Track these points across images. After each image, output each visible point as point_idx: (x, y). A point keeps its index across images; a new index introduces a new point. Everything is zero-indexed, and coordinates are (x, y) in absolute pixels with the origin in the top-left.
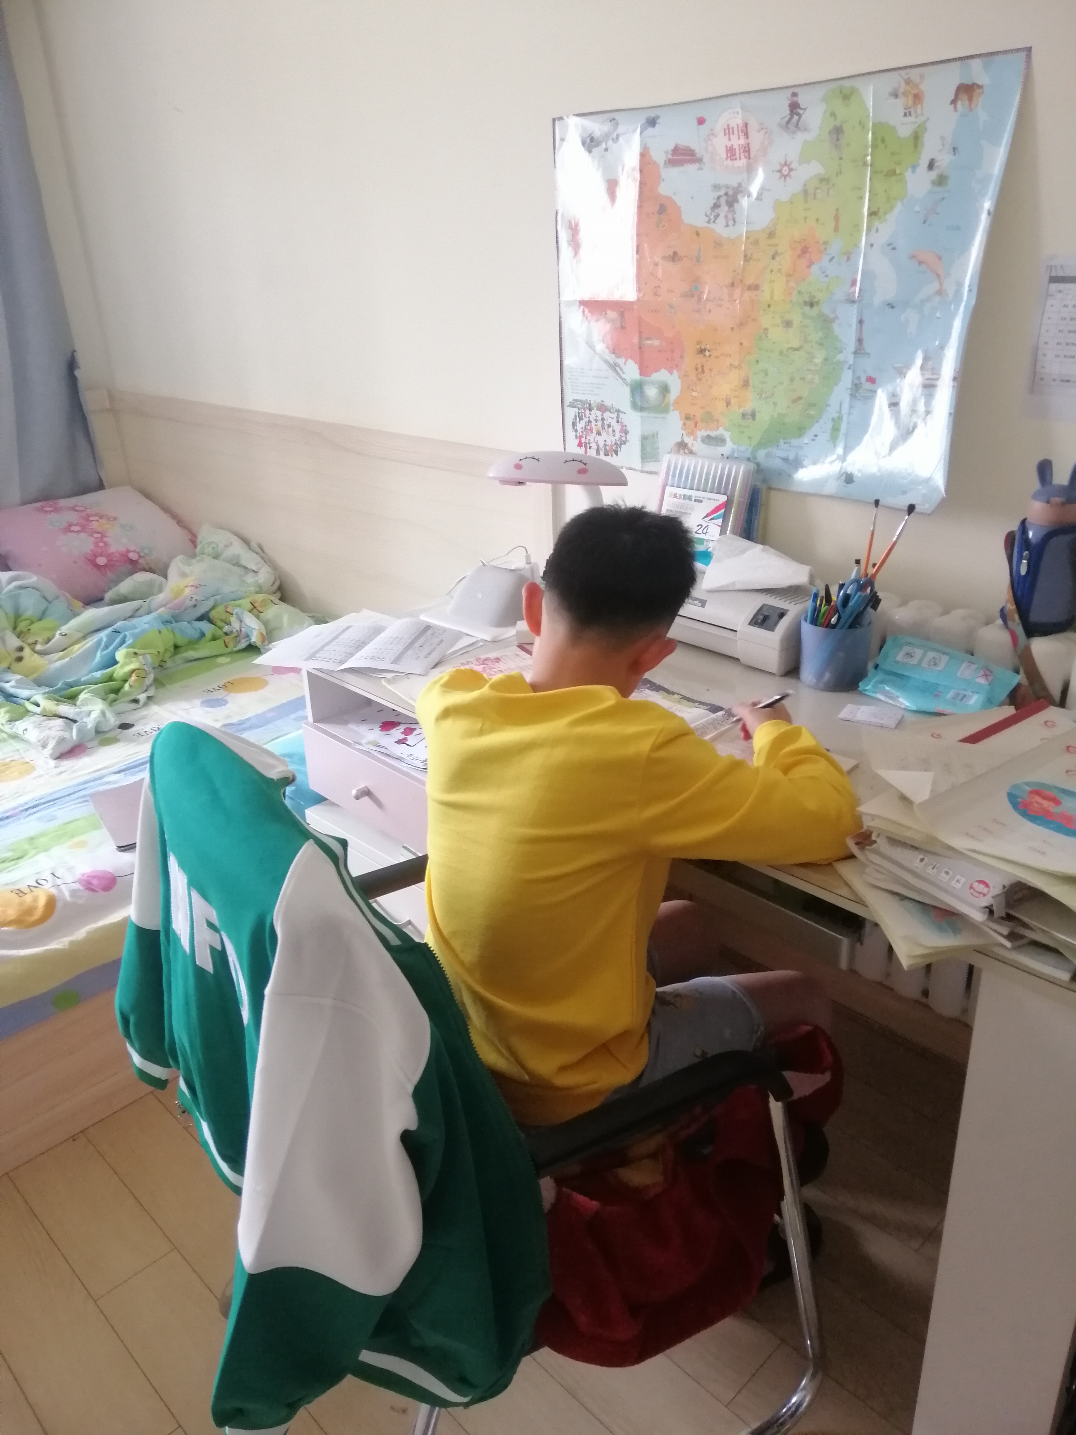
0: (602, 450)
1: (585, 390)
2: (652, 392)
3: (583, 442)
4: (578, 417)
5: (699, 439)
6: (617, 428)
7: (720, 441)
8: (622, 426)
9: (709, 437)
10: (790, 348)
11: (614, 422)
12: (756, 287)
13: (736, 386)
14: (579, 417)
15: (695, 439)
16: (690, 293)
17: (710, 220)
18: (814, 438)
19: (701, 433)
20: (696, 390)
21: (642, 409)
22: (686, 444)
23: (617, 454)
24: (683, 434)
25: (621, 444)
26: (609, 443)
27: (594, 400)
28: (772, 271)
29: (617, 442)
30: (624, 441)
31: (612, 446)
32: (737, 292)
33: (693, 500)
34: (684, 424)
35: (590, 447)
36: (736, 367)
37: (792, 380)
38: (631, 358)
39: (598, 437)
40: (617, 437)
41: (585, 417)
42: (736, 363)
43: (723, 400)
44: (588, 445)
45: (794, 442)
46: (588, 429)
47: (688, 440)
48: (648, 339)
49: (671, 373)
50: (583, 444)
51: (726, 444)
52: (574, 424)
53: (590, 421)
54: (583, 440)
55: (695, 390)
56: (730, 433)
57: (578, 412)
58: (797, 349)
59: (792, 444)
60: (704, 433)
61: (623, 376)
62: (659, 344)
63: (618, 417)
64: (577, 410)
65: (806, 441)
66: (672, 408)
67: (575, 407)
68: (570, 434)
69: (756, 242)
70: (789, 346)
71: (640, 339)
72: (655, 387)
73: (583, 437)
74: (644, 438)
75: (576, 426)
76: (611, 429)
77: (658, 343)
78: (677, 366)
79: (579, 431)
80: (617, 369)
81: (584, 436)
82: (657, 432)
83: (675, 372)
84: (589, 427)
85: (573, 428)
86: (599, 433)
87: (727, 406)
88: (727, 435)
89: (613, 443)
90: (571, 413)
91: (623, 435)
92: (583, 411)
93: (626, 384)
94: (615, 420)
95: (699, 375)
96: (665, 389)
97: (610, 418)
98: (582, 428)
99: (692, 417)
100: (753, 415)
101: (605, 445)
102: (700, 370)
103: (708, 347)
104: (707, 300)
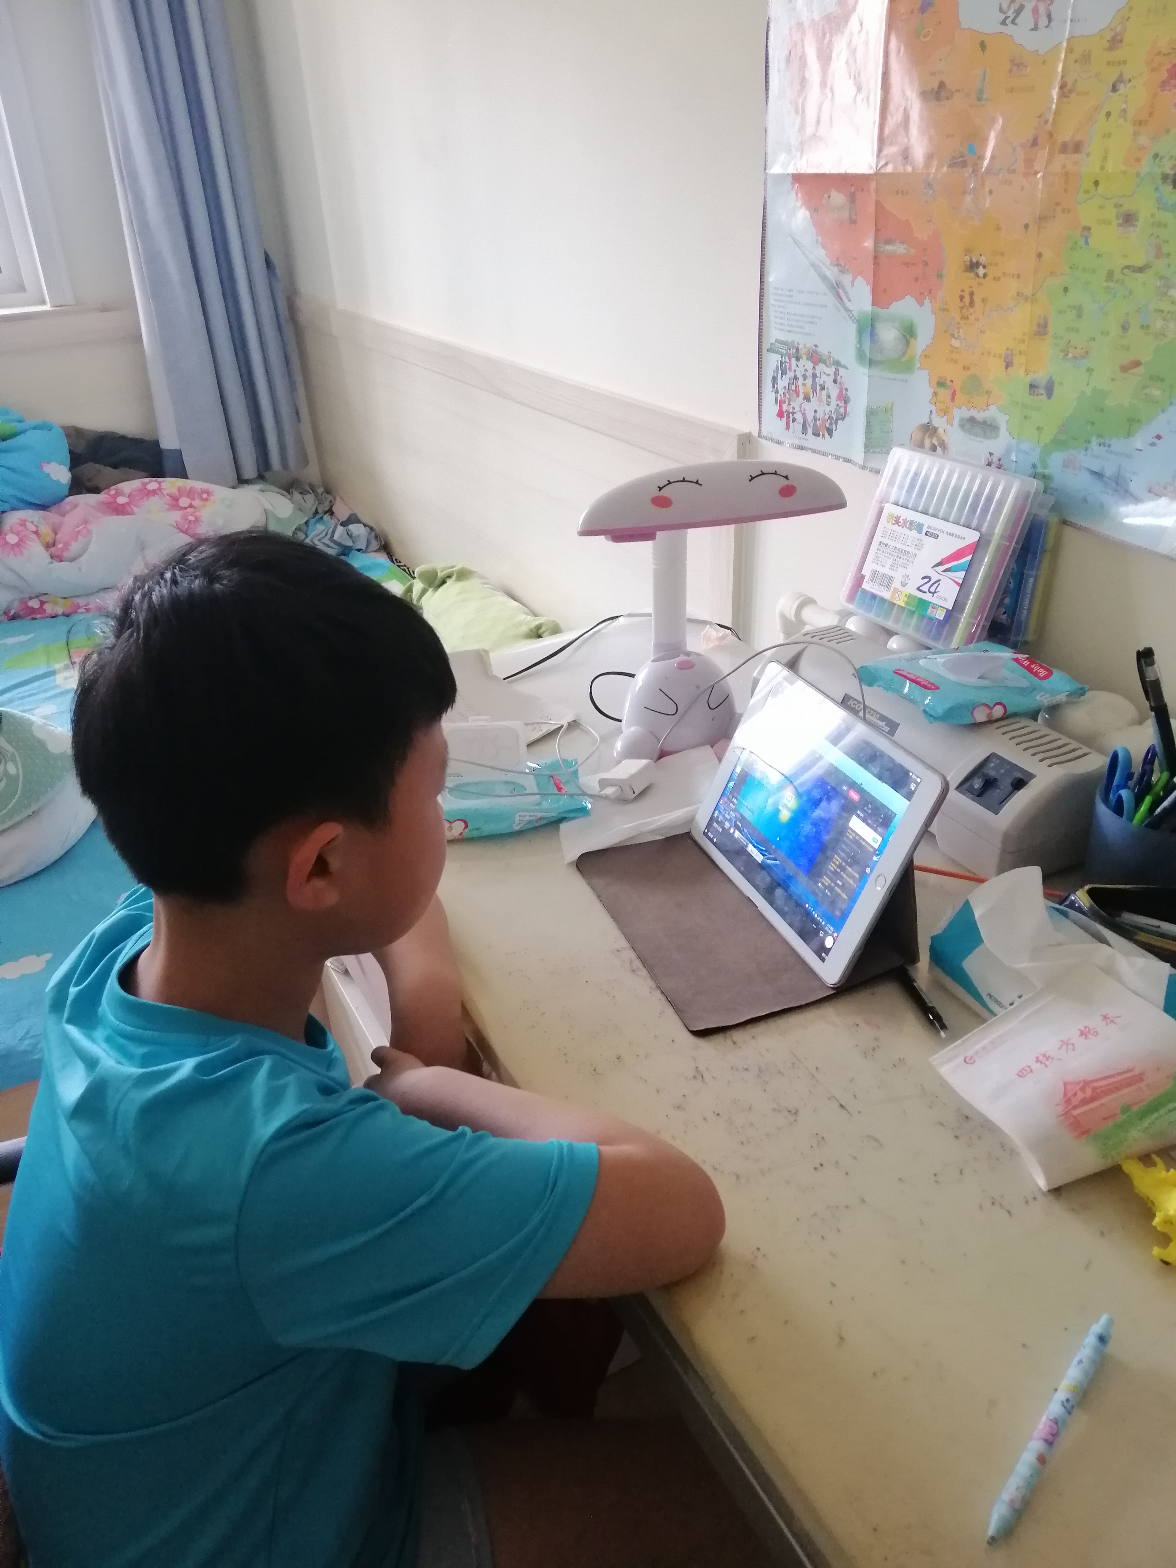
0: (809, 426)
1: (791, 326)
2: (889, 335)
3: (784, 410)
4: (779, 370)
5: (956, 422)
6: (834, 392)
7: (988, 428)
8: (841, 391)
9: (972, 420)
10: (1127, 267)
11: (829, 382)
12: (1077, 148)
13: (1024, 334)
14: (781, 369)
15: (950, 422)
16: (961, 159)
17: (1007, 18)
18: (1155, 440)
19: (961, 413)
20: (959, 336)
21: (872, 363)
22: (935, 430)
23: (830, 434)
24: (931, 411)
25: (837, 420)
26: (820, 415)
27: (804, 342)
28: (1108, 114)
29: (833, 415)
30: (842, 415)
31: (824, 421)
32: (1043, 154)
33: (924, 532)
34: (935, 394)
35: (794, 420)
36: (1026, 299)
37: (1125, 328)
38: (861, 273)
39: (806, 405)
40: (833, 407)
41: (790, 370)
42: (1028, 292)
43: (1000, 356)
44: (791, 415)
45: (1118, 445)
46: (793, 390)
47: (939, 422)
48: (888, 242)
49: (921, 304)
50: (785, 414)
51: (997, 436)
52: (774, 379)
53: (796, 378)
54: (785, 407)
55: (956, 336)
56: (1007, 417)
57: (781, 361)
58: (1141, 270)
59: (1112, 448)
60: (966, 413)
61: (848, 304)
62: (905, 251)
63: (836, 373)
64: (778, 357)
65: (1139, 445)
66: (918, 365)
67: (777, 352)
68: (769, 397)
69: (1086, 58)
70: (1127, 262)
71: (876, 242)
72: (894, 327)
73: (785, 402)
74: (871, 413)
75: (777, 384)
76: (824, 393)
77: (905, 249)
78: (930, 291)
79: (781, 392)
80: (841, 291)
81: (787, 400)
82: (892, 404)
83: (927, 302)
84: (793, 388)
85: (774, 387)
86: (807, 398)
87: (1007, 367)
88: (1002, 420)
89: (827, 417)
90: (773, 361)
91: (842, 404)
92: (788, 361)
93: (851, 318)
94: (832, 378)
95: (965, 310)
96: (909, 332)
97: (825, 374)
98: (785, 388)
99: (948, 383)
100: (1049, 390)
101: (815, 418)
102: (968, 300)
103: (983, 259)
104: (989, 171)
